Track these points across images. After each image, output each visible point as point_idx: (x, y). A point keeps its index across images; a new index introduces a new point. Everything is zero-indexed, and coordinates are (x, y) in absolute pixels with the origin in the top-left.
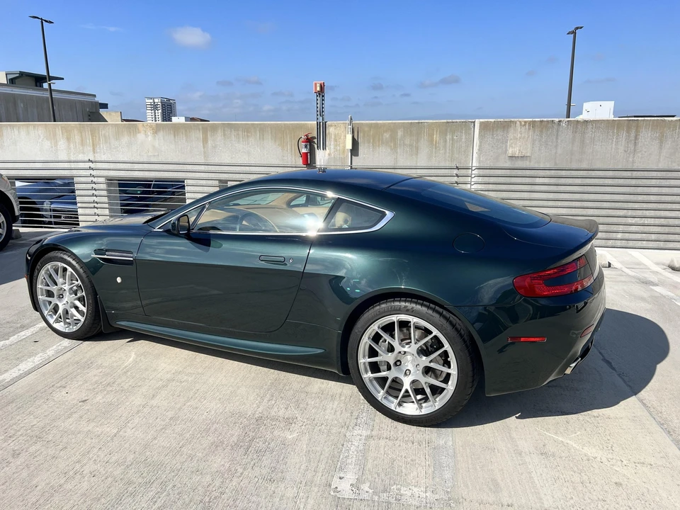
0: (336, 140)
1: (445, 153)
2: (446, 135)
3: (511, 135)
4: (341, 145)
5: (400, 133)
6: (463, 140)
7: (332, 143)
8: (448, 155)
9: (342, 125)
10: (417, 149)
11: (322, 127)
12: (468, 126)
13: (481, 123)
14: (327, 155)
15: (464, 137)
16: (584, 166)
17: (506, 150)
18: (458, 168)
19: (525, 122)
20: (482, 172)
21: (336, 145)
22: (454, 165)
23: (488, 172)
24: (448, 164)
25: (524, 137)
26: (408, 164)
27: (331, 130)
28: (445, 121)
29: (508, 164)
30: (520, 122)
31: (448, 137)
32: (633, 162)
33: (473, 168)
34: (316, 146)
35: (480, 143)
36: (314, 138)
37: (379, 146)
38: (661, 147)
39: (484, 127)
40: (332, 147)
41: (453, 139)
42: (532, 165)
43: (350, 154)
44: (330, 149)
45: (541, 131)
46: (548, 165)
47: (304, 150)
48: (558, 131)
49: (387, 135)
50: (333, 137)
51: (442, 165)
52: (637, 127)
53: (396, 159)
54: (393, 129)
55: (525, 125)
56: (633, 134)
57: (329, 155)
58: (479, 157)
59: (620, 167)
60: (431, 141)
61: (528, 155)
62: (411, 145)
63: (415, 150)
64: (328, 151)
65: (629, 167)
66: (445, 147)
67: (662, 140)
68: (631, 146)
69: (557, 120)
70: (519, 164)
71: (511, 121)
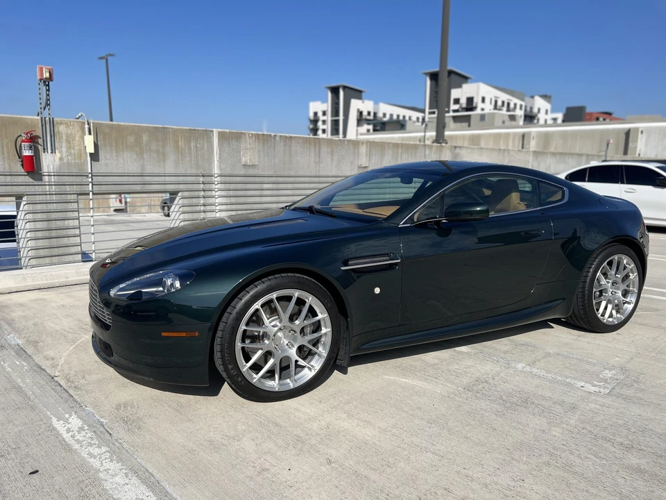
0: (68, 142)
1: (191, 161)
2: (190, 142)
3: (243, 146)
4: (77, 148)
5: (145, 138)
6: (206, 148)
7: (64, 145)
8: (193, 162)
9: (76, 124)
10: (164, 155)
11: (50, 125)
12: (207, 134)
13: (219, 133)
14: (57, 160)
15: (206, 145)
16: (293, 173)
17: (240, 159)
18: (203, 176)
19: (252, 134)
20: (224, 179)
21: (69, 148)
22: (199, 172)
23: (228, 179)
24: (194, 171)
25: (252, 148)
26: (157, 171)
27: (62, 128)
28: (188, 128)
29: (242, 172)
30: (249, 134)
31: (192, 144)
32: (319, 170)
33: (216, 176)
34: (40, 148)
35: (220, 151)
36: (38, 137)
37: (123, 151)
38: (332, 159)
39: (221, 135)
40: (64, 150)
41: (196, 147)
42: (260, 172)
43: (89, 158)
44: (61, 152)
45: (264, 144)
46: (271, 173)
47: (27, 153)
48: (274, 144)
49: (131, 139)
50: (64, 137)
51: (189, 172)
52: (319, 143)
53: (143, 166)
54: (137, 132)
55: (252, 137)
56: (317, 149)
57: (61, 159)
58: (220, 165)
59: (312, 174)
60: (177, 147)
61: (256, 164)
62: (157, 152)
63: (162, 157)
64: (58, 155)
65: (318, 174)
66: (190, 153)
67: (332, 153)
68: (317, 158)
69: (273, 134)
70: (252, 172)
71: (242, 133)
